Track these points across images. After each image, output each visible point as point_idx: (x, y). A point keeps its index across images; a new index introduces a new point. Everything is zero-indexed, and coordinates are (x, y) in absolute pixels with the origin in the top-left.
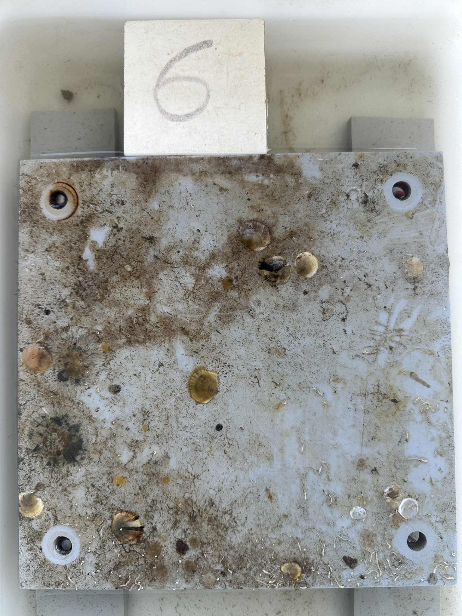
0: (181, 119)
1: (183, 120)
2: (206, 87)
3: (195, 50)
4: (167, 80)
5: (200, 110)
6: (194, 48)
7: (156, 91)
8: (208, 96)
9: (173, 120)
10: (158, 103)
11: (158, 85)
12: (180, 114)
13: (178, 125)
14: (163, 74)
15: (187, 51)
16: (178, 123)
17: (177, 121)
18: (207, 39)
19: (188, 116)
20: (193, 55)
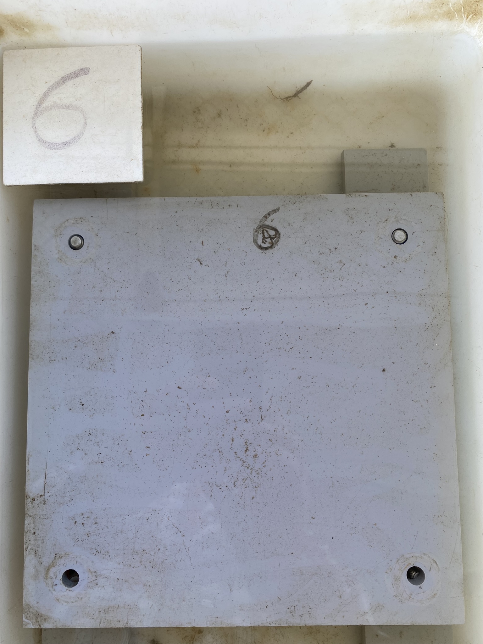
0: (59, 147)
1: (60, 148)
2: (83, 115)
3: (72, 77)
4: (45, 109)
5: (77, 138)
6: (71, 76)
7: (34, 119)
8: (86, 123)
9: (50, 148)
10: (36, 132)
11: (36, 114)
12: (58, 142)
13: (56, 153)
14: (40, 103)
15: (64, 80)
16: (56, 151)
17: (54, 149)
18: (83, 66)
19: (65, 144)
20: (70, 83)
